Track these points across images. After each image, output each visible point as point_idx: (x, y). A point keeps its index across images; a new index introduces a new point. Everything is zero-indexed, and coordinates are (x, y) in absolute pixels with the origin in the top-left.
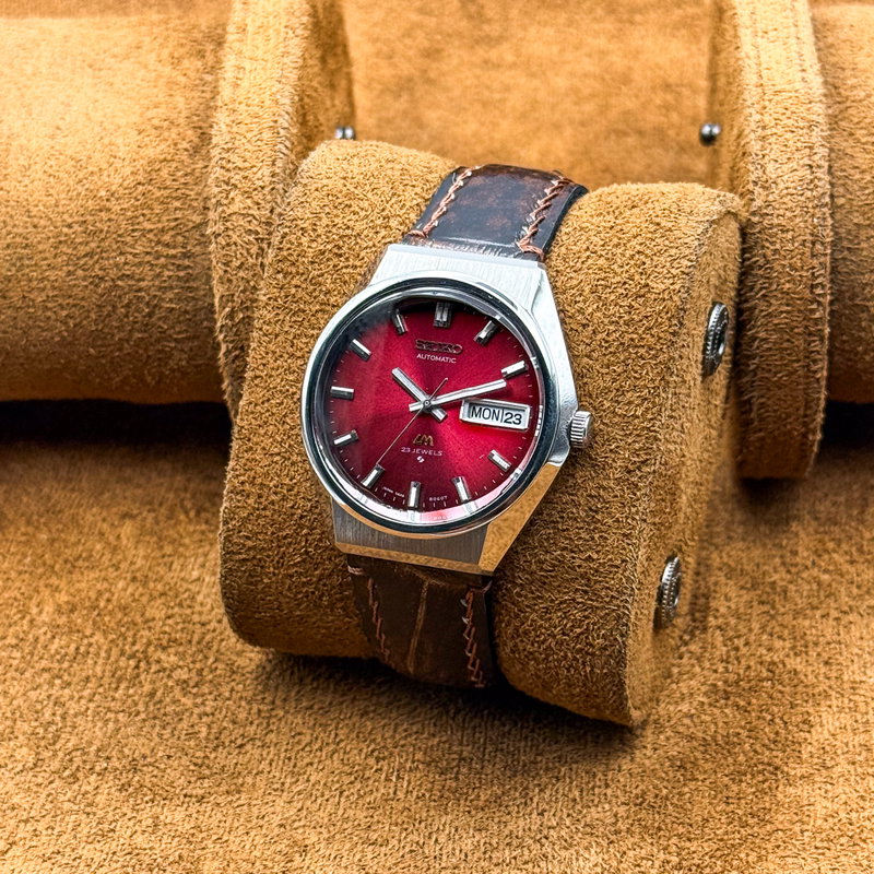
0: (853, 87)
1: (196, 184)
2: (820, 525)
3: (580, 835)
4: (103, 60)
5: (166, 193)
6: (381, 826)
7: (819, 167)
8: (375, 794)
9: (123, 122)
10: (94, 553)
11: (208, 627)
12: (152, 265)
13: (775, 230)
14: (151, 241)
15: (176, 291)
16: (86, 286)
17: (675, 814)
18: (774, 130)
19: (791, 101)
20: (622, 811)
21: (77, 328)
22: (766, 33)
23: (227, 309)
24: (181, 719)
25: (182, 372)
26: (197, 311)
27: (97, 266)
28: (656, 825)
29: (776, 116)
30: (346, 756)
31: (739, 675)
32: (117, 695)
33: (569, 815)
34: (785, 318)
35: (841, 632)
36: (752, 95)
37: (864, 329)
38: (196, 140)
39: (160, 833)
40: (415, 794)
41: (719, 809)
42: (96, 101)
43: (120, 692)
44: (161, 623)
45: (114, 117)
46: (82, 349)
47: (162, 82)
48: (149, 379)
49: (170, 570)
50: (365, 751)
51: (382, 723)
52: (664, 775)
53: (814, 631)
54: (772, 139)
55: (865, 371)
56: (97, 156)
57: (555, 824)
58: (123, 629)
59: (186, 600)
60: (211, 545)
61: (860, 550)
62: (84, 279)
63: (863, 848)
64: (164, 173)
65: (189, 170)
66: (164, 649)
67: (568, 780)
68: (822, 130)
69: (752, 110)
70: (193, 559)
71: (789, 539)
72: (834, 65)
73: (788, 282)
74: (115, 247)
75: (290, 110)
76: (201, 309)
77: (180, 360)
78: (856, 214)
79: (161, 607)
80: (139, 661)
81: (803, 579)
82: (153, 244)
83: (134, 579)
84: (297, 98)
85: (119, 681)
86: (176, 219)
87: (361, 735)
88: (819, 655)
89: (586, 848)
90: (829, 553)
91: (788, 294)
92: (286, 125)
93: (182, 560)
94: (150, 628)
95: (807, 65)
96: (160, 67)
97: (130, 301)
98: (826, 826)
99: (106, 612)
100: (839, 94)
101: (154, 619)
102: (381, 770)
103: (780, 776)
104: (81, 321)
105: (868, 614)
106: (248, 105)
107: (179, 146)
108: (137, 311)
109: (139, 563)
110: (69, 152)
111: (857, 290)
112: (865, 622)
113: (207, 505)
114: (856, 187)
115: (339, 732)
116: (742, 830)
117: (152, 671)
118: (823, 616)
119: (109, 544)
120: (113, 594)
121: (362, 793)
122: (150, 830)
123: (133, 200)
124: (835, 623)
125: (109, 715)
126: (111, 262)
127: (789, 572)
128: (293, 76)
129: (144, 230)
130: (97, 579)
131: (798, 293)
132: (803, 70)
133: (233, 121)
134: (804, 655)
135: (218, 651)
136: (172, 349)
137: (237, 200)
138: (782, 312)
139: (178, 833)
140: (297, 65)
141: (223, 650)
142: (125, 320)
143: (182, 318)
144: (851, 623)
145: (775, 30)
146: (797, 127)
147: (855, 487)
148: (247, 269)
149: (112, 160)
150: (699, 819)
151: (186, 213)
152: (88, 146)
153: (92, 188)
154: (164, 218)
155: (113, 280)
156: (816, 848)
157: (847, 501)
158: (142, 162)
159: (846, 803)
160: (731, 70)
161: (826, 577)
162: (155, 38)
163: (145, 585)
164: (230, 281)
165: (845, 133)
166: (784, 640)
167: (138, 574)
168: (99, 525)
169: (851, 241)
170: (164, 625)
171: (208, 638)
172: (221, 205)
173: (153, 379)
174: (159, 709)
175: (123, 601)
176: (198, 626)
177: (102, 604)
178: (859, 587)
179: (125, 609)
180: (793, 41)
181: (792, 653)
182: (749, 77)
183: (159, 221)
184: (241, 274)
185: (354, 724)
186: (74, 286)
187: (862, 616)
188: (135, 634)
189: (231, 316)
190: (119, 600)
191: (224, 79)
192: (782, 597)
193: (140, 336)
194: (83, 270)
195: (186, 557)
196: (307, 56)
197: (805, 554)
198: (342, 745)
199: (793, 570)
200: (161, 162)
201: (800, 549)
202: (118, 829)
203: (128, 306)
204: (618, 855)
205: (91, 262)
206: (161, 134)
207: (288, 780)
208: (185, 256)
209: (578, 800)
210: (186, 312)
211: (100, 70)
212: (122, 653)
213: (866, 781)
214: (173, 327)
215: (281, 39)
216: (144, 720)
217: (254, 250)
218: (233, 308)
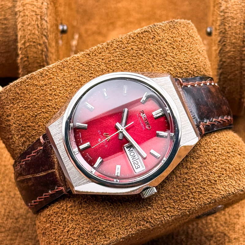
13: (229, 19)
23: (23, 42)
26: (9, 41)
76: (11, 41)
148: (31, 26)
164: (24, 30)
184: (29, 28)
189: (24, 44)
217: (34, 18)
218: (25, 41)
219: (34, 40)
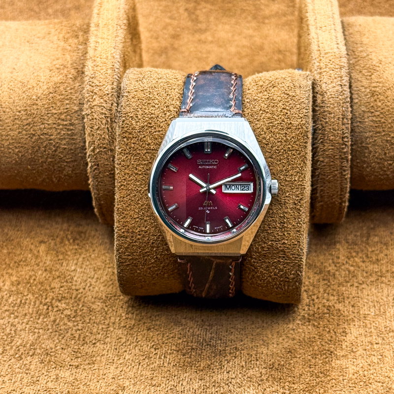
0: (361, 51)
1: (75, 93)
2: (349, 245)
3: (245, 381)
4: (34, 40)
5: (62, 97)
6: (157, 378)
7: (345, 85)
8: (154, 364)
9: (43, 66)
10: (28, 259)
11: (79, 291)
12: (56, 129)
13: (326, 113)
14: (56, 118)
15: (67, 140)
16: (27, 138)
17: (287, 372)
18: (325, 70)
19: (332, 57)
20: (264, 371)
21: (23, 157)
22: (321, 28)
23: (92, 148)
24: (68, 332)
25: (69, 176)
26: (76, 149)
27: (32, 129)
28: (279, 377)
29: (326, 63)
30: (142, 348)
31: (314, 311)
32: (39, 322)
33: (240, 373)
34: (331, 152)
35: (359, 292)
36: (315, 54)
37: (366, 157)
38: (76, 74)
39: (59, 382)
40: (172, 364)
41: (306, 370)
42: (31, 57)
43: (40, 320)
44: (58, 290)
45: (39, 64)
46: (25, 166)
47: (60, 49)
48: (54, 179)
49: (62, 266)
50: (150, 345)
51: (157, 333)
52: (282, 355)
53: (347, 292)
54: (324, 74)
55: (367, 175)
56: (31, 81)
57: (234, 377)
58: (41, 292)
59: (69, 279)
60: (80, 255)
61: (367, 256)
62: (26, 135)
63: (370, 387)
64: (61, 88)
65: (72, 87)
66: (60, 301)
67: (240, 358)
68: (346, 70)
69: (315, 61)
70: (72, 261)
71: (335, 251)
72: (353, 42)
73: (332, 136)
74: (40, 121)
75: (120, 60)
76: (78, 148)
77: (69, 171)
78: (363, 106)
79: (58, 282)
80: (49, 307)
81: (342, 269)
82: (57, 119)
83: (46, 270)
84: (122, 56)
85: (40, 315)
86: (67, 109)
87: (148, 339)
88: (349, 302)
89: (248, 387)
90: (353, 258)
91: (332, 141)
92: (118, 67)
93: (67, 261)
94: (53, 292)
95: (339, 41)
96: (59, 42)
97: (47, 145)
98: (354, 377)
99: (33, 285)
100: (355, 54)
101: (55, 288)
102: (157, 354)
103: (333, 356)
104: (25, 154)
105: (371, 285)
106: (101, 58)
107: (68, 77)
108: (49, 149)
109: (48, 263)
110: (19, 79)
111: (364, 140)
112: (369, 288)
113: (78, 237)
114: (363, 95)
115: (138, 337)
116: (317, 379)
117: (54, 311)
118: (351, 286)
119: (35, 255)
120: (37, 277)
121: (148, 364)
122: (55, 380)
123: (48, 100)
124: (356, 289)
125: (36, 330)
126: (38, 127)
127: (336, 266)
128: (121, 46)
129: (53, 113)
130: (29, 270)
131: (337, 141)
132: (338, 44)
133: (94, 65)
134: (343, 303)
135: (83, 302)
136: (65, 166)
137: (97, 99)
138: (330, 149)
139: (67, 382)
140: (122, 41)
141: (86, 301)
142: (44, 153)
143: (69, 152)
144: (363, 288)
145: (325, 26)
146: (335, 68)
147: (364, 228)
148: (101, 130)
149: (38, 82)
150: (298, 374)
151: (71, 106)
152: (28, 77)
153: (30, 95)
154: (62, 108)
155: (39, 135)
156: (350, 387)
157: (361, 234)
158: (51, 83)
159: (362, 367)
160: (306, 44)
161: (352, 268)
162: (57, 30)
163: (51, 272)
164: (93, 135)
165: (358, 71)
166: (334, 296)
167: (48, 268)
168: (30, 246)
169: (361, 118)
170: (59, 290)
171: (79, 296)
172: (89, 102)
173: (56, 179)
174: (58, 328)
175: (41, 280)
176: (75, 291)
177: (32, 281)
178: (367, 273)
179: (42, 283)
180: (333, 31)
181: (337, 302)
182: (314, 47)
183: (59, 109)
184: (98, 132)
185: (145, 334)
186: (22, 138)
187: (368, 285)
188: (47, 295)
189: (93, 150)
190: (39, 279)
191: (90, 47)
192: (333, 277)
193: (51, 160)
194: (26, 131)
195: (69, 260)
196: (126, 37)
197: (343, 258)
198: (140, 343)
199: (338, 265)
200: (60, 83)
201: (341, 256)
202: (40, 380)
203: (45, 147)
204: (263, 390)
205: (29, 128)
206: (59, 72)
207: (116, 359)
208: (71, 124)
209: (244, 366)
210: (71, 149)
211: (32, 43)
212: (41, 303)
213: (371, 358)
214: (65, 156)
215: (115, 30)
216: (51, 332)
217: (104, 121)
218: (95, 147)
219: (104, 146)
